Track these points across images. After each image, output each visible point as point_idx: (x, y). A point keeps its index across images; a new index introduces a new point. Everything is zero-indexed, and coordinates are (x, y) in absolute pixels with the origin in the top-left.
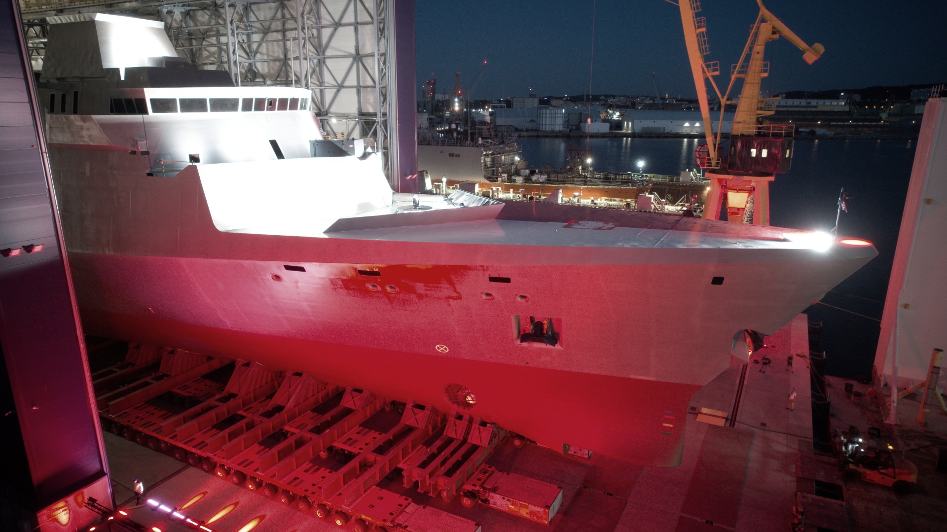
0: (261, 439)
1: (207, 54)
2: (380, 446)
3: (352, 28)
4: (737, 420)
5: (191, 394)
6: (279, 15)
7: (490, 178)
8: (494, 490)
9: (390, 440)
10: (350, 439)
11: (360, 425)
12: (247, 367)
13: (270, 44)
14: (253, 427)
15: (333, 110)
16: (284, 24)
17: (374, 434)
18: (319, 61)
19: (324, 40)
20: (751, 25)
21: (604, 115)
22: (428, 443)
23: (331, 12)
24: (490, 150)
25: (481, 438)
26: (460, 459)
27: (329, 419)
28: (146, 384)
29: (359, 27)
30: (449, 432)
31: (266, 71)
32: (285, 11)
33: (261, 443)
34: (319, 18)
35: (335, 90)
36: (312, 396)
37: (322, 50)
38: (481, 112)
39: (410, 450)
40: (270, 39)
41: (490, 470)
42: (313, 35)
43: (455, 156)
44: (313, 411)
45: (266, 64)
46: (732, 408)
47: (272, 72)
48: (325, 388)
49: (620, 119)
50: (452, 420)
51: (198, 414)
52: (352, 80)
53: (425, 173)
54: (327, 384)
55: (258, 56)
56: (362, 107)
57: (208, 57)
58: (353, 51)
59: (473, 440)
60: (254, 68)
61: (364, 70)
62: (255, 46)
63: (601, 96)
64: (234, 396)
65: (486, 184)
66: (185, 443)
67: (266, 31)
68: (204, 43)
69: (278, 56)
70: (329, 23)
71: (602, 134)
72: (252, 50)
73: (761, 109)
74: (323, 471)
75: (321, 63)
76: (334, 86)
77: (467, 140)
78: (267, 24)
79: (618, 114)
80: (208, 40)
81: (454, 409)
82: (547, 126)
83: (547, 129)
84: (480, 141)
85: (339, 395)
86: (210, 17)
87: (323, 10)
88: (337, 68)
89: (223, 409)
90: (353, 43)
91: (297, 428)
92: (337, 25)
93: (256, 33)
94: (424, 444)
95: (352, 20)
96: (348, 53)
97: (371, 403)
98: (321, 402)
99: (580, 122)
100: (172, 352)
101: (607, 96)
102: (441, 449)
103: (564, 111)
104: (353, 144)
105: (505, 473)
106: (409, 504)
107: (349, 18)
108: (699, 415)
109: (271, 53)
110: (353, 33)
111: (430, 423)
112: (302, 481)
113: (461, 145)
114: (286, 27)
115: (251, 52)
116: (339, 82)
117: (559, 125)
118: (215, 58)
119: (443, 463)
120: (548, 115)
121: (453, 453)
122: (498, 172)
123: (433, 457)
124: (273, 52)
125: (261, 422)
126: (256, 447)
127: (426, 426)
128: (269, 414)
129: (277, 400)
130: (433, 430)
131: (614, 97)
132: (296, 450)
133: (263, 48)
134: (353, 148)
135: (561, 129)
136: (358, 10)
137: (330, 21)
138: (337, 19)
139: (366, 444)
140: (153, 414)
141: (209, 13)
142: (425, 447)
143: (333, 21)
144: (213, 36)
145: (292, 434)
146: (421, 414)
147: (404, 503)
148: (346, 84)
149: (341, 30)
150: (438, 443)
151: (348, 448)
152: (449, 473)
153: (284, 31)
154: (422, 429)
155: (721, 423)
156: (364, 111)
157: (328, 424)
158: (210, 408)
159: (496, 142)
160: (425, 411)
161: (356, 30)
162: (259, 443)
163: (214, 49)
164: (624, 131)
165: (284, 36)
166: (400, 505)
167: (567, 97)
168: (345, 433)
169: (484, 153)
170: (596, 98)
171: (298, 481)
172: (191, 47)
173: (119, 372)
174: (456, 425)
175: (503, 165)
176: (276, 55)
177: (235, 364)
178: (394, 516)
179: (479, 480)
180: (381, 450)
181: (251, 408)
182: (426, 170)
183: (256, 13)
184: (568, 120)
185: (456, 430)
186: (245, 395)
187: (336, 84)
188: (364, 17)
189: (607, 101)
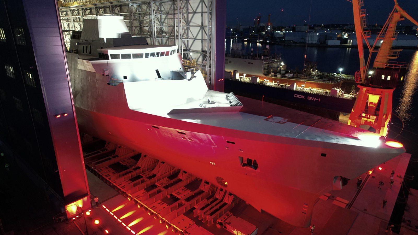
0: (145, 187)
1: (145, 22)
2: (188, 198)
3: (200, 14)
4: (353, 205)
5: (125, 165)
6: (172, 7)
7: (266, 74)
8: (229, 224)
9: (193, 195)
10: (179, 192)
11: (184, 187)
12: (145, 157)
13: (169, 20)
14: (144, 182)
15: (192, 48)
16: (174, 11)
17: (189, 191)
18: (187, 28)
19: (189, 19)
20: (390, 13)
21: (340, 35)
22: (208, 199)
23: (192, 7)
24: (267, 62)
25: (228, 200)
26: (218, 208)
27: (172, 182)
28: (110, 159)
29: (203, 14)
30: (217, 196)
31: (167, 30)
32: (175, 6)
33: (145, 189)
34: (187, 9)
35: (193, 40)
36: (168, 172)
37: (188, 23)
38: (280, 33)
39: (200, 201)
40: (169, 18)
41: (230, 214)
42: (184, 17)
43: (251, 63)
44: (168, 178)
45: (167, 28)
46: (352, 200)
47: (169, 31)
48: (174, 169)
49: (348, 38)
50: (218, 190)
51: (126, 174)
52: (200, 37)
53: (236, 71)
54: (175, 167)
55: (164, 24)
56: (203, 48)
57: (146, 24)
58: (200, 24)
59: (226, 200)
60: (162, 29)
61: (204, 33)
62: (163, 20)
63: (341, 25)
64: (139, 168)
65: (264, 77)
66: (118, 185)
67: (167, 14)
68: (145, 18)
69: (172, 25)
70: (191, 12)
71: (336, 45)
72: (162, 22)
73: (390, 56)
74: (165, 205)
75: (188, 29)
76: (192, 39)
77: (256, 57)
78: (167, 11)
79: (347, 35)
80: (146, 16)
81: (220, 187)
82: (309, 41)
83: (309, 43)
84: (262, 58)
85: (178, 172)
86: (147, 8)
87: (189, 6)
88: (194, 31)
89: (134, 173)
90: (201, 21)
91: (160, 184)
92: (195, 13)
93: (163, 14)
94: (207, 199)
95: (200, 11)
96: (198, 25)
97: (190, 178)
98: (172, 174)
99: (326, 39)
100: (120, 147)
101: (344, 25)
102: (212, 202)
103: (318, 34)
104: (186, 74)
105: (236, 217)
106: (193, 224)
107: (199, 10)
108: (335, 200)
109: (169, 23)
110: (201, 16)
111: (210, 190)
112: (156, 208)
113: (254, 59)
114: (175, 13)
115: (161, 22)
116: (195, 37)
117: (315, 41)
118: (148, 24)
119: (210, 209)
120: (310, 36)
121: (216, 205)
122: (270, 71)
123: (208, 205)
124: (170, 23)
125: (147, 181)
126: (143, 191)
127: (208, 191)
128: (150, 178)
129: (154, 172)
130: (212, 193)
131: (347, 25)
132: (157, 194)
133: (166, 21)
134: (186, 76)
135: (316, 43)
136: (203, 6)
137: (192, 11)
138: (194, 10)
139: (184, 195)
140: (110, 171)
141: (146, 5)
142: (207, 200)
143: (193, 11)
144: (148, 15)
145: (159, 186)
146: (207, 186)
147: (192, 223)
148: (197, 38)
149: (196, 14)
150: (211, 200)
151: (177, 196)
152: (212, 214)
153: (174, 14)
154: (206, 193)
155: (344, 206)
156: (204, 50)
157: (172, 185)
158: (130, 172)
159: (271, 58)
160: (209, 185)
161: (202, 15)
162: (144, 189)
163: (148, 21)
164: (348, 44)
165: (174, 16)
166: (190, 224)
167: (323, 25)
168: (178, 189)
169: (264, 63)
170: (338, 26)
171: (155, 207)
172: (140, 20)
173: (102, 153)
174: (219, 193)
175: (273, 68)
176: (171, 24)
177: (141, 155)
178: (186, 228)
179: (224, 218)
180: (188, 200)
181: (146, 173)
182: (237, 70)
183: (164, 6)
184: (320, 38)
185: (219, 195)
186: (144, 168)
187: (193, 38)
188: (205, 10)
189: (343, 27)
